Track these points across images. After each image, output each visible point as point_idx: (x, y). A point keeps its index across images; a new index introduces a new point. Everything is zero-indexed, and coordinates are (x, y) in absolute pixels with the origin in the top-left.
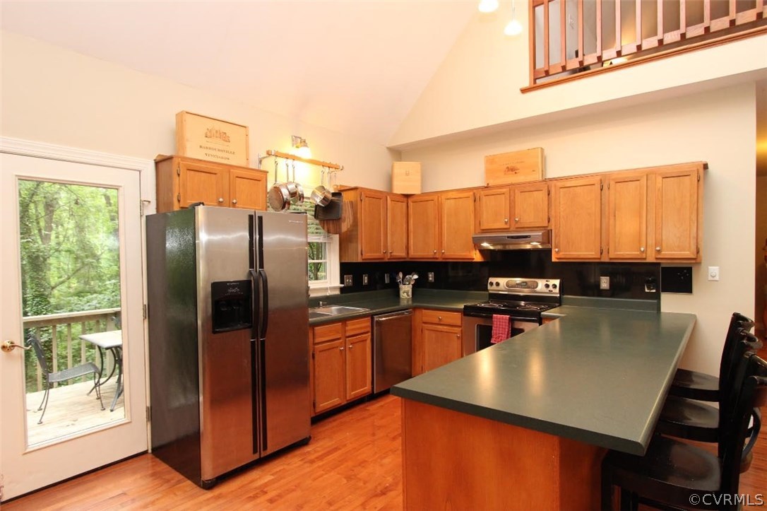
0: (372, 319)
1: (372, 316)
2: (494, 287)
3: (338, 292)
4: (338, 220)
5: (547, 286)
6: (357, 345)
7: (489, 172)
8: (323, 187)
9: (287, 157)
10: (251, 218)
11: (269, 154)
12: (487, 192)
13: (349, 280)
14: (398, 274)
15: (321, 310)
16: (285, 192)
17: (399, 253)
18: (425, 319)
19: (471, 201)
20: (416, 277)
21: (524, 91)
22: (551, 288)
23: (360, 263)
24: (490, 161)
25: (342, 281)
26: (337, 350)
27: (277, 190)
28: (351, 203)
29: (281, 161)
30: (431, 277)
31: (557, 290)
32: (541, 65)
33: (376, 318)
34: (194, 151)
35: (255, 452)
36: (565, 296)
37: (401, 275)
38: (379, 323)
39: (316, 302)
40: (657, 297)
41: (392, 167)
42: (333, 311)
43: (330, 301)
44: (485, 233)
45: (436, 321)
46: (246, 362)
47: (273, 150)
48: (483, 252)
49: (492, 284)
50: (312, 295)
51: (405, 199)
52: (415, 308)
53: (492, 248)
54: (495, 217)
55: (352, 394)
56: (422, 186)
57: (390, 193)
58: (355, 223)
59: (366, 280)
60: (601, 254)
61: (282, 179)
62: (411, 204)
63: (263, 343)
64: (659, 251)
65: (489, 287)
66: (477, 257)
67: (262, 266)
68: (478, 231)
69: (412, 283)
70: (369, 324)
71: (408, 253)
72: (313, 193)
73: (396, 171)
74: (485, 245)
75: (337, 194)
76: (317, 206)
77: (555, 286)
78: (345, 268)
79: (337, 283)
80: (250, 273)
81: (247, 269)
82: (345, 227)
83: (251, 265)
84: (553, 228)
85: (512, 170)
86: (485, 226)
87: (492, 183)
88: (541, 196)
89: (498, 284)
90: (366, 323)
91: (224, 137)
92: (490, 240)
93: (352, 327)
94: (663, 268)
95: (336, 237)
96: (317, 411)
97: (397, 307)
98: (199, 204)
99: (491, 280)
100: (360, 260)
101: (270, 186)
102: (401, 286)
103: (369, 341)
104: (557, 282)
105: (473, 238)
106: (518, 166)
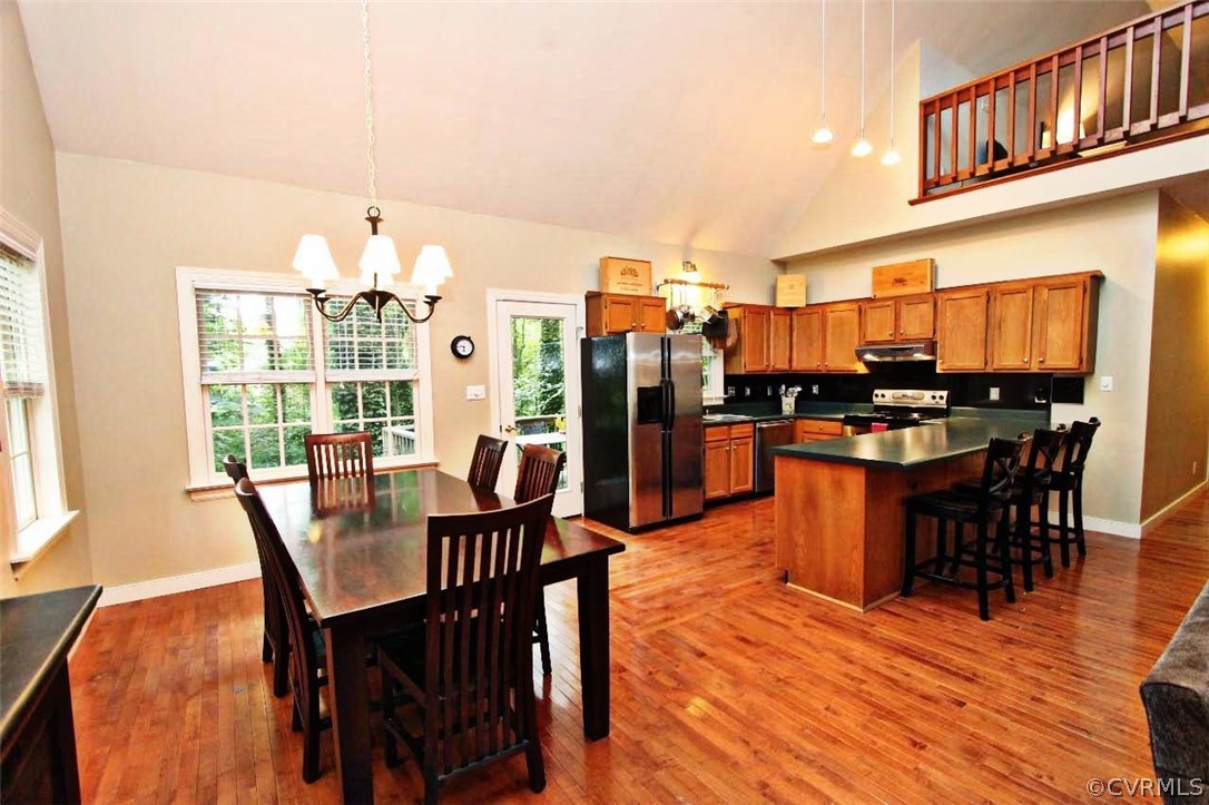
0: (755, 426)
1: (755, 422)
2: (880, 398)
3: (722, 402)
4: (724, 337)
5: (934, 397)
6: (741, 447)
7: (877, 283)
8: (710, 307)
9: (680, 282)
10: (662, 339)
11: (666, 282)
12: (872, 305)
13: (732, 392)
14: (780, 387)
15: (707, 417)
16: (680, 315)
17: (782, 365)
18: (807, 429)
19: (856, 315)
20: (799, 389)
21: (912, 203)
22: (937, 399)
23: (745, 375)
24: (878, 272)
25: (726, 392)
26: (724, 450)
27: (672, 312)
28: (736, 320)
29: (676, 286)
30: (815, 390)
31: (944, 401)
32: (931, 175)
33: (758, 425)
34: (615, 288)
35: (664, 514)
36: (953, 408)
37: (783, 387)
38: (760, 429)
39: (705, 410)
40: (1047, 408)
41: (776, 280)
42: (718, 418)
43: (715, 409)
44: (871, 346)
45: (817, 430)
46: (659, 447)
47: (670, 277)
48: (868, 364)
49: (877, 396)
50: (705, 404)
51: (789, 313)
52: (796, 418)
53: (877, 360)
54: (880, 329)
55: (735, 489)
56: (807, 298)
57: (774, 308)
58: (739, 340)
59: (748, 392)
60: (986, 364)
61: (676, 304)
62: (794, 317)
63: (670, 434)
64: (1041, 362)
65: (874, 399)
66: (861, 369)
67: (670, 376)
68: (862, 343)
69: (795, 395)
70: (752, 429)
71: (791, 366)
72: (702, 312)
73: (780, 285)
74: (869, 357)
75: (723, 312)
76: (705, 323)
77: (941, 398)
78: (729, 380)
79: (722, 395)
80: (662, 382)
81: (660, 378)
82: (730, 342)
83: (663, 375)
84: (938, 339)
85: (900, 281)
86: (869, 339)
87: (879, 295)
88: (926, 308)
89: (883, 396)
90: (748, 429)
91: (634, 273)
92: (875, 352)
93: (736, 431)
94: (1055, 379)
95: (721, 351)
96: (707, 497)
97: (778, 417)
98: (629, 331)
99: (876, 392)
100: (743, 372)
101: (668, 309)
102: (784, 398)
103: (751, 445)
104: (944, 393)
105: (857, 351)
106: (906, 277)
